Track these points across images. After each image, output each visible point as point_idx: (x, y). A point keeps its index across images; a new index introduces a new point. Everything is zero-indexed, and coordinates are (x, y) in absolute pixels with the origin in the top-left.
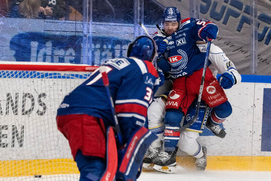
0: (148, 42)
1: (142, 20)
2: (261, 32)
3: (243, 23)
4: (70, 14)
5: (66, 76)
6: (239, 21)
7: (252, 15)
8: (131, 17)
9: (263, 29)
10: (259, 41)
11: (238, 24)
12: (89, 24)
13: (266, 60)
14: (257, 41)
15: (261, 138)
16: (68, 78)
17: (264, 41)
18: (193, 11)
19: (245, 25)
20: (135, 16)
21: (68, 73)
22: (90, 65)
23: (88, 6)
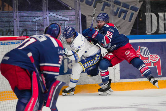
0: (56, 26)
1: (47, 8)
2: (115, 11)
3: (105, 6)
4: (5, 7)
5: (6, 43)
6: (102, 5)
7: (110, 2)
8: (41, 7)
9: (116, 9)
10: (115, 16)
11: (102, 7)
12: (17, 12)
13: (119, 27)
14: (114, 16)
15: (119, 72)
16: (7, 44)
17: (117, 16)
18: (76, 1)
19: (106, 7)
20: (43, 6)
21: (6, 41)
22: (19, 36)
23: (15, 2)
